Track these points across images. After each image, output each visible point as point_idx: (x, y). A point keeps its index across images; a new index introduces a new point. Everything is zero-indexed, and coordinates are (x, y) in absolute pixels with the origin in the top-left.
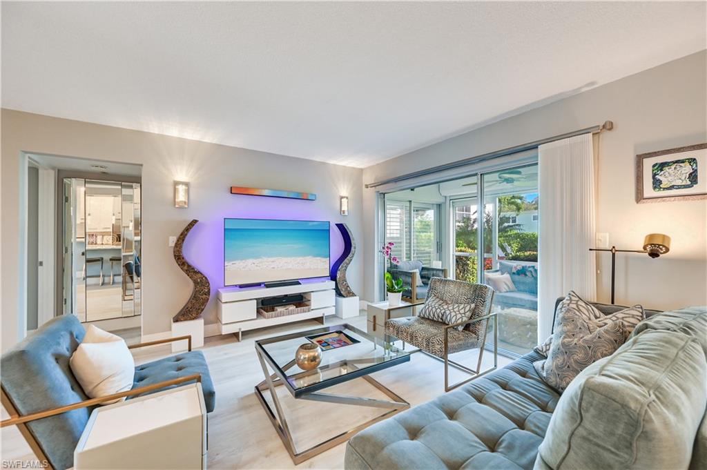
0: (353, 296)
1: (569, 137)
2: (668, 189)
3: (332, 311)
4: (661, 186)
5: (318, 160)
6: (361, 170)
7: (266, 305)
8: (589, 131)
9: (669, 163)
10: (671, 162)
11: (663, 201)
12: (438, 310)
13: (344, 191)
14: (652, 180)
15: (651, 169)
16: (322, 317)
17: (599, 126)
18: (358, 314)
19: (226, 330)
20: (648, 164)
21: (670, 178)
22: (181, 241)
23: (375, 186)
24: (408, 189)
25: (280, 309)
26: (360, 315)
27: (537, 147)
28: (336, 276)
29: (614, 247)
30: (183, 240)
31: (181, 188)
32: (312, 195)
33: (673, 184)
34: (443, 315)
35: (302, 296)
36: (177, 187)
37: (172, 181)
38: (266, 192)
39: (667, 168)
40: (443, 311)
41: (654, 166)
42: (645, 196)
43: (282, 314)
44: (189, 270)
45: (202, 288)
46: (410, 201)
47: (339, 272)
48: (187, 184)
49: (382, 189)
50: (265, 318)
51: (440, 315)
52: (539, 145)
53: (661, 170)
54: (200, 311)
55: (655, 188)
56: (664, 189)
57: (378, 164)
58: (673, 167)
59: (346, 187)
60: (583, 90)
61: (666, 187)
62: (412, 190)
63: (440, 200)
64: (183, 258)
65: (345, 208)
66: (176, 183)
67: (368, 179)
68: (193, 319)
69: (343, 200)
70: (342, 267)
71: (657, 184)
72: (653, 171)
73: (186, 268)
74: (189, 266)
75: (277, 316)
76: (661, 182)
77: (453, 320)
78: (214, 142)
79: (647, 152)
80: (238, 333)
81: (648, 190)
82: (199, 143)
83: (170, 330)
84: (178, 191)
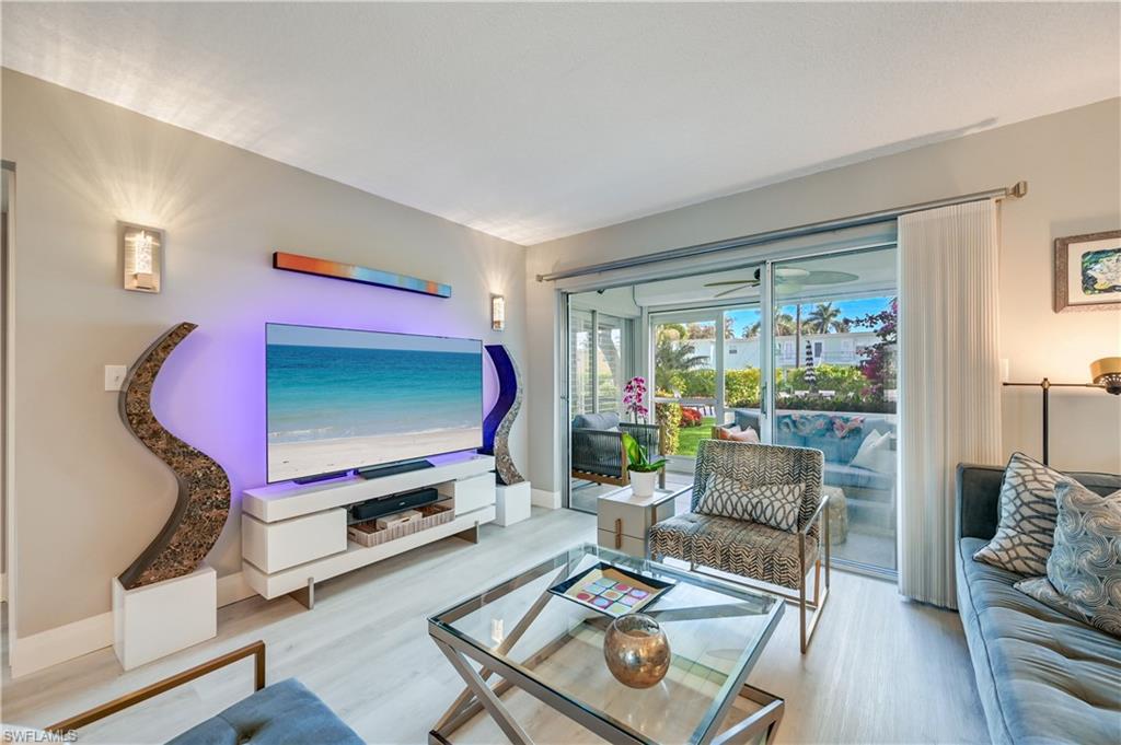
0: (520, 481)
1: (957, 204)
2: (1106, 291)
3: (489, 515)
4: (1096, 286)
5: (452, 218)
6: (525, 249)
7: (364, 517)
8: (989, 195)
9: (1108, 251)
10: (1111, 251)
11: (1100, 309)
12: (745, 500)
13: (497, 284)
14: (1081, 278)
15: (1080, 260)
16: (474, 529)
17: (1005, 189)
18: (528, 514)
19: (274, 588)
20: (1076, 252)
21: (1109, 275)
22: (146, 376)
23: (555, 279)
24: (593, 290)
25: (392, 523)
26: (533, 516)
27: (896, 219)
28: (492, 446)
29: (1046, 380)
30: (154, 376)
31: (140, 244)
32: (444, 286)
33: (1115, 283)
34: (754, 508)
35: (436, 490)
36: (127, 239)
37: (113, 221)
38: (356, 274)
39: (1105, 260)
40: (755, 501)
41: (1084, 256)
42: (1071, 301)
43: (400, 533)
44: (173, 451)
45: (208, 492)
46: (593, 312)
47: (496, 438)
48: (157, 235)
49: (565, 284)
50: (366, 546)
51: (750, 508)
52: (901, 214)
53: (1096, 262)
54: (202, 551)
55: (1085, 289)
56: (1100, 291)
57: (560, 239)
58: (1114, 258)
59: (500, 276)
60: (968, 133)
61: (1102, 288)
62: (600, 292)
63: (632, 312)
64: (154, 420)
65: (500, 316)
66: (126, 229)
67: (539, 265)
68: (186, 572)
69: (495, 301)
70: (503, 427)
71: (1089, 283)
72: (1083, 263)
73: (162, 444)
74: (172, 439)
75: (391, 538)
76: (1095, 280)
77: (780, 515)
78: (231, 142)
79: (1074, 235)
80: (307, 588)
81: (1076, 293)
82: (191, 137)
83: (110, 608)
84: (132, 250)
